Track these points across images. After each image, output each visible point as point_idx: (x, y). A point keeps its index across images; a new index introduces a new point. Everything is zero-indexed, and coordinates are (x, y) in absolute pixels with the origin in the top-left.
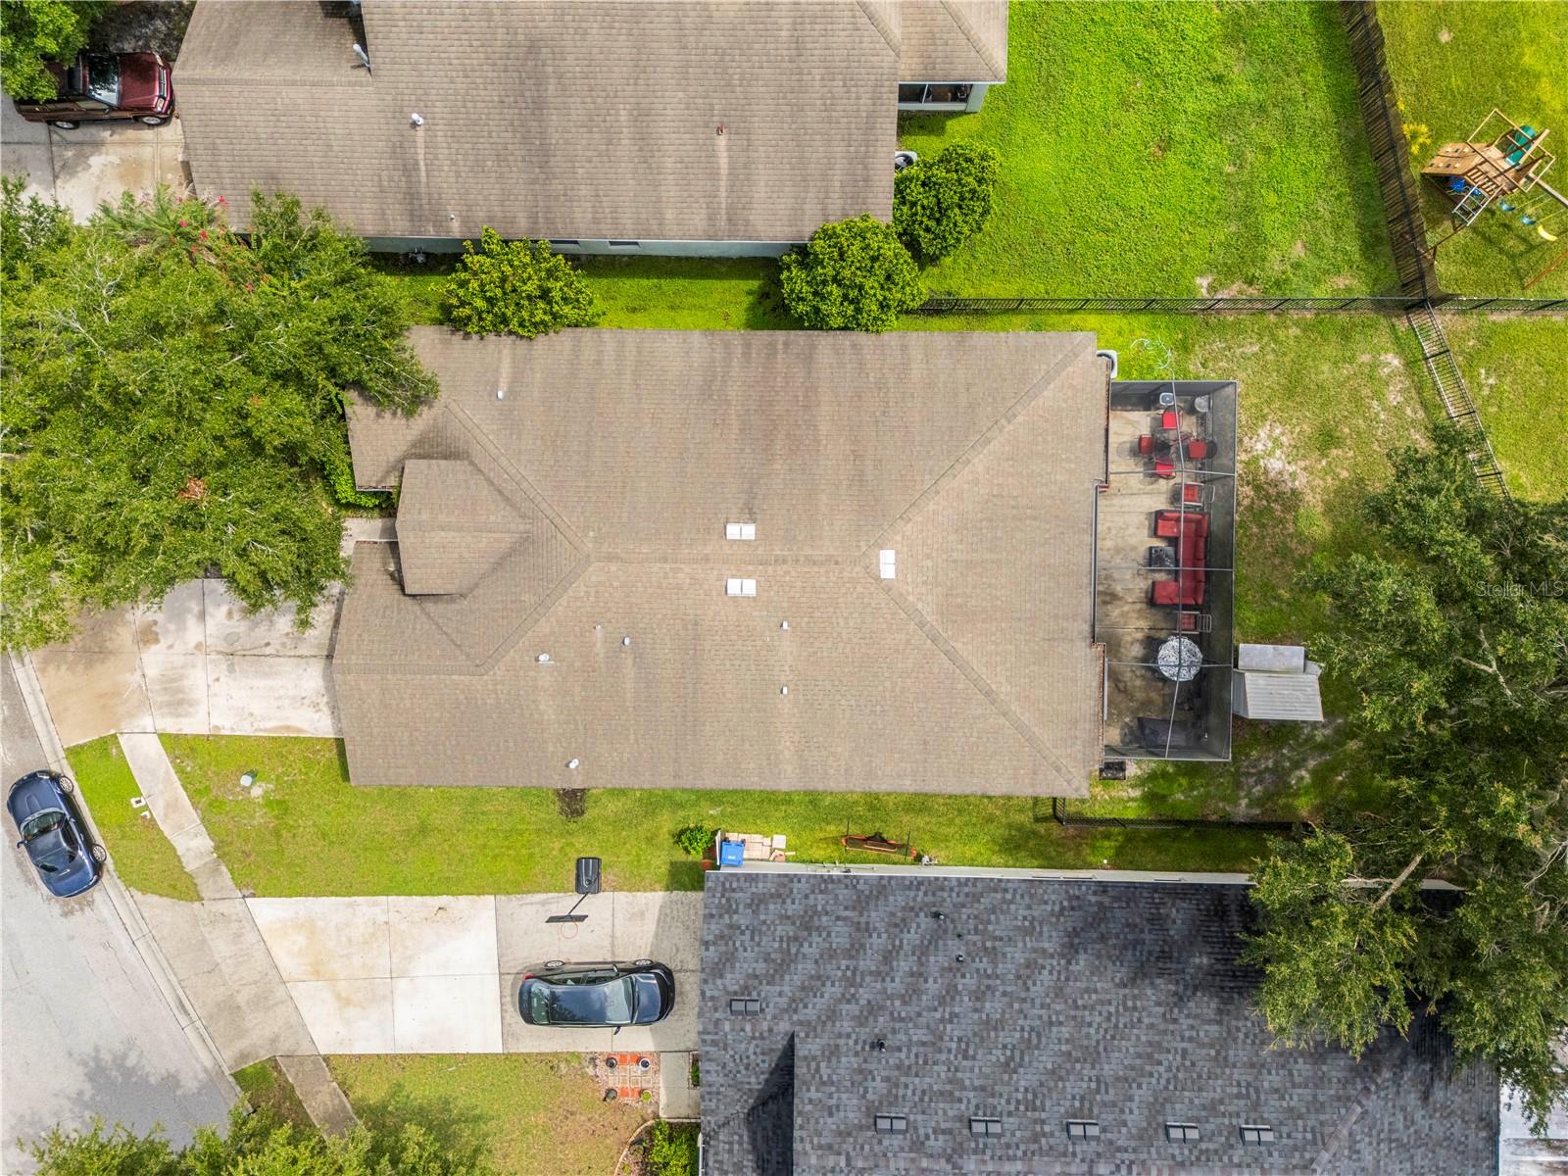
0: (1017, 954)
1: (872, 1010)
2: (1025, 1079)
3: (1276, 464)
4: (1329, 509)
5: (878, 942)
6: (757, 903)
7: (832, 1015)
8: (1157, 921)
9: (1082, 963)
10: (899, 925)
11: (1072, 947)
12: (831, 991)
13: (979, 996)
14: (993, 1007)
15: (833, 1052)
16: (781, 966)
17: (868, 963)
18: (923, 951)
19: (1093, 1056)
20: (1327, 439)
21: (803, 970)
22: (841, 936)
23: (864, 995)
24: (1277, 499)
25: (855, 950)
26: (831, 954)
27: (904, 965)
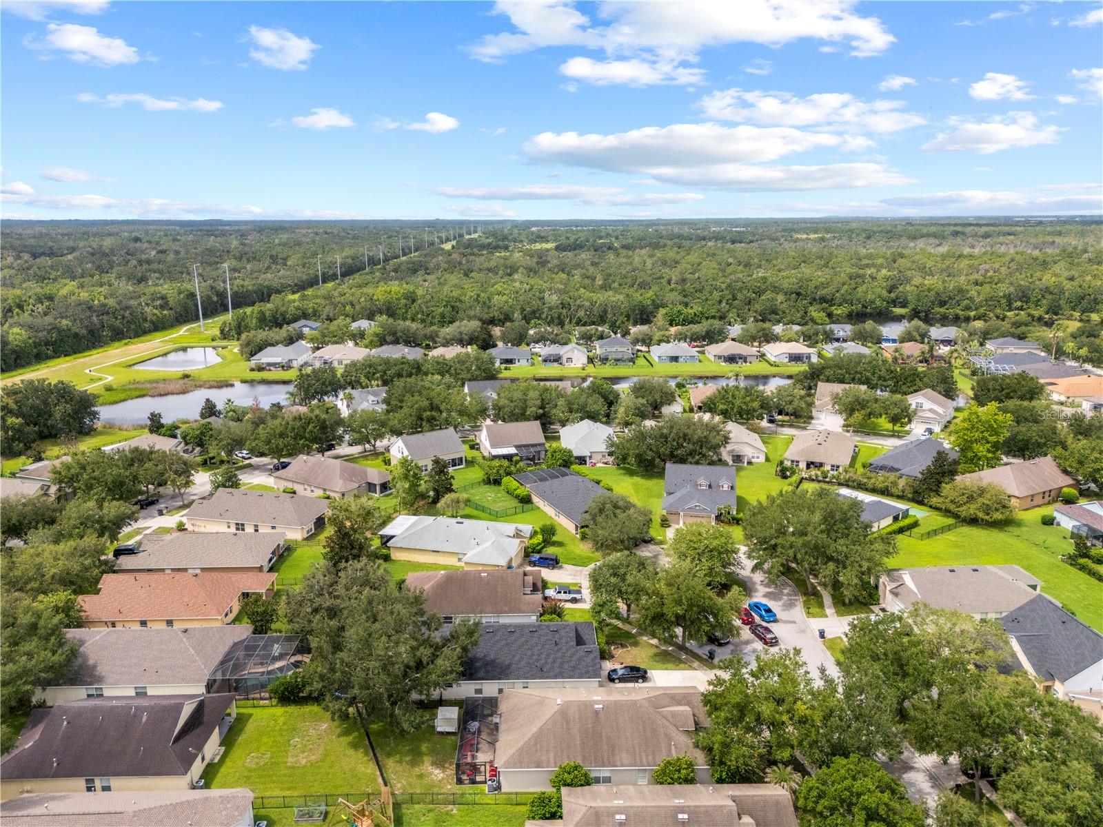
0: (523, 663)
1: (558, 651)
2: (523, 639)
3: (437, 771)
4: (423, 763)
5: (556, 665)
6: (588, 672)
7: (567, 650)
8: (487, 672)
9: (507, 663)
10: (552, 668)
11: (509, 665)
12: (568, 654)
13: (533, 655)
14: (529, 653)
15: (567, 643)
16: (580, 659)
17: (559, 661)
18: (546, 663)
19: (507, 644)
20: (421, 776)
21: (575, 658)
22: (566, 666)
23: (560, 654)
24: (439, 764)
25: (562, 663)
26: (568, 662)
27: (550, 660)
